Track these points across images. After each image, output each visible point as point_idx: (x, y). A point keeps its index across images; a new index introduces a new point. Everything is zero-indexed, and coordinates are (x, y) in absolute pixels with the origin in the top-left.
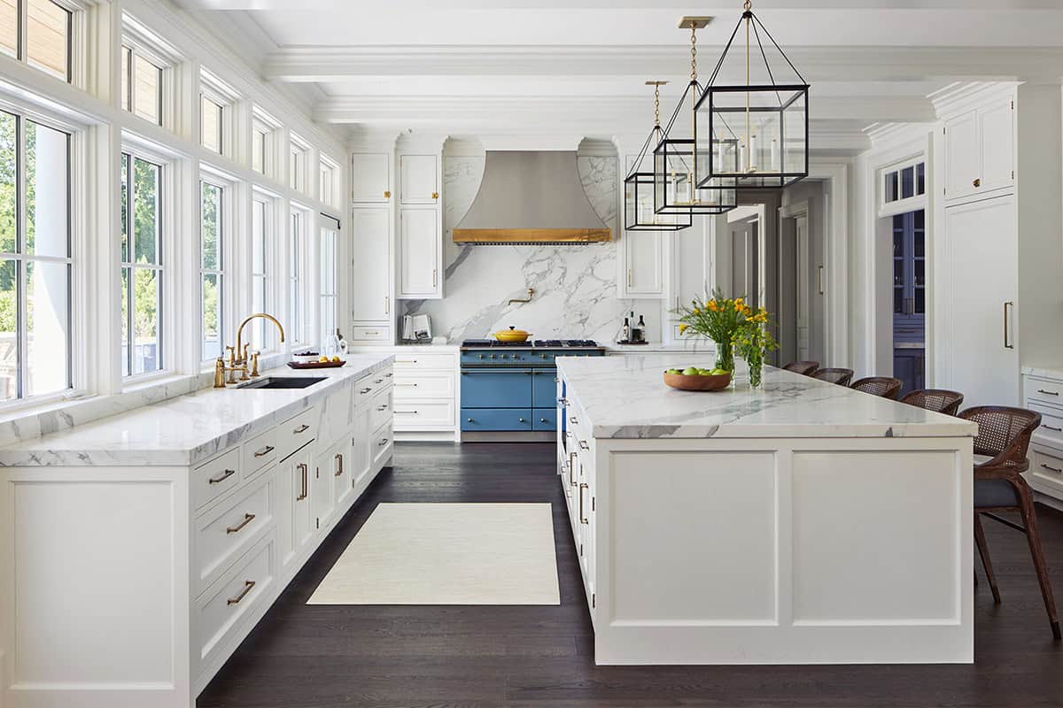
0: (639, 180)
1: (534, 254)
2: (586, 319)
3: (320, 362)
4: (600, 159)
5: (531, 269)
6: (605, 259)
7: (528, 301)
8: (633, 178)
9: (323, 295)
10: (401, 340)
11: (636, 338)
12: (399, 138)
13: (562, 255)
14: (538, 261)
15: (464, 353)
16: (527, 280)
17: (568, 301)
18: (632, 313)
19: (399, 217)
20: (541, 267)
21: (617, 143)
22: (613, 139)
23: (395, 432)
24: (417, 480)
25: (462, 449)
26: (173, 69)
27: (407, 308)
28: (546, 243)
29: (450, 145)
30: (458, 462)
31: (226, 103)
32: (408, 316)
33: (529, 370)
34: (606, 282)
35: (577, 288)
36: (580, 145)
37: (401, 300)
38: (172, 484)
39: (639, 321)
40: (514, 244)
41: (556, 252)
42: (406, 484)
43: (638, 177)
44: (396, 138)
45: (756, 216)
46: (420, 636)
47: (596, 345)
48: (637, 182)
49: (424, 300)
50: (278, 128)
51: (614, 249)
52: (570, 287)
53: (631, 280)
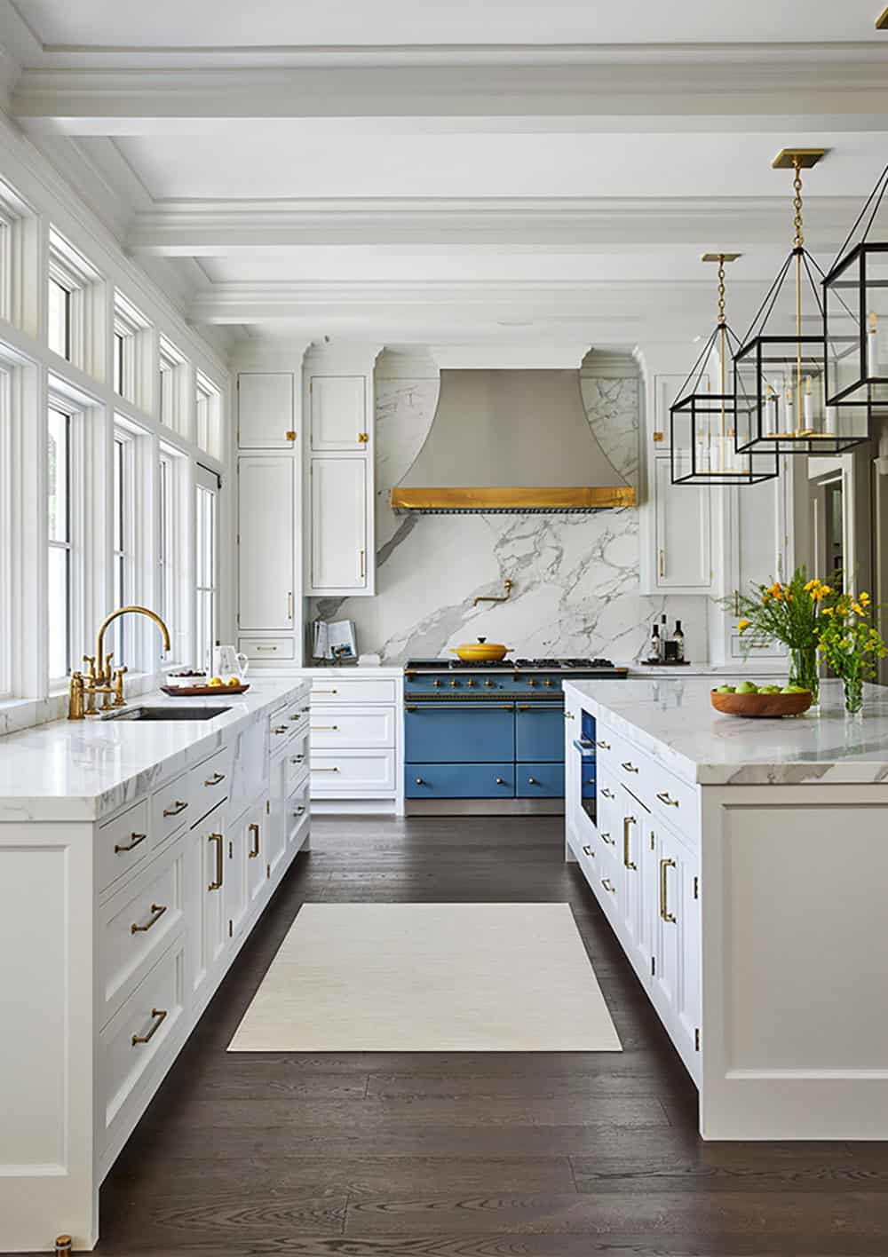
0: (696, 407)
1: (514, 528)
2: (593, 627)
3: (211, 685)
4: (614, 383)
5: (507, 551)
6: (621, 534)
7: (505, 599)
8: (687, 405)
9: (199, 589)
10: (311, 660)
11: (671, 654)
12: (308, 350)
13: (555, 529)
14: (518, 538)
15: (411, 678)
16: (502, 566)
17: (565, 599)
18: (664, 617)
19: (309, 470)
20: (525, 547)
21: (640, 356)
22: (634, 352)
23: (312, 800)
24: (352, 871)
25: (408, 826)
26: (9, 228)
27: (320, 610)
28: (532, 511)
29: (387, 362)
30: (401, 844)
31: (76, 286)
32: (321, 623)
33: (510, 705)
34: (622, 570)
35: (579, 579)
36: (584, 361)
37: (309, 598)
38: (67, 850)
39: (675, 629)
40: (483, 511)
41: (546, 524)
42: (337, 876)
43: (697, 401)
44: (304, 350)
45: (839, 472)
46: (416, 1097)
47: (613, 666)
48: (694, 411)
49: (347, 597)
50: (142, 329)
51: (634, 521)
52: (568, 577)
53: (663, 566)
